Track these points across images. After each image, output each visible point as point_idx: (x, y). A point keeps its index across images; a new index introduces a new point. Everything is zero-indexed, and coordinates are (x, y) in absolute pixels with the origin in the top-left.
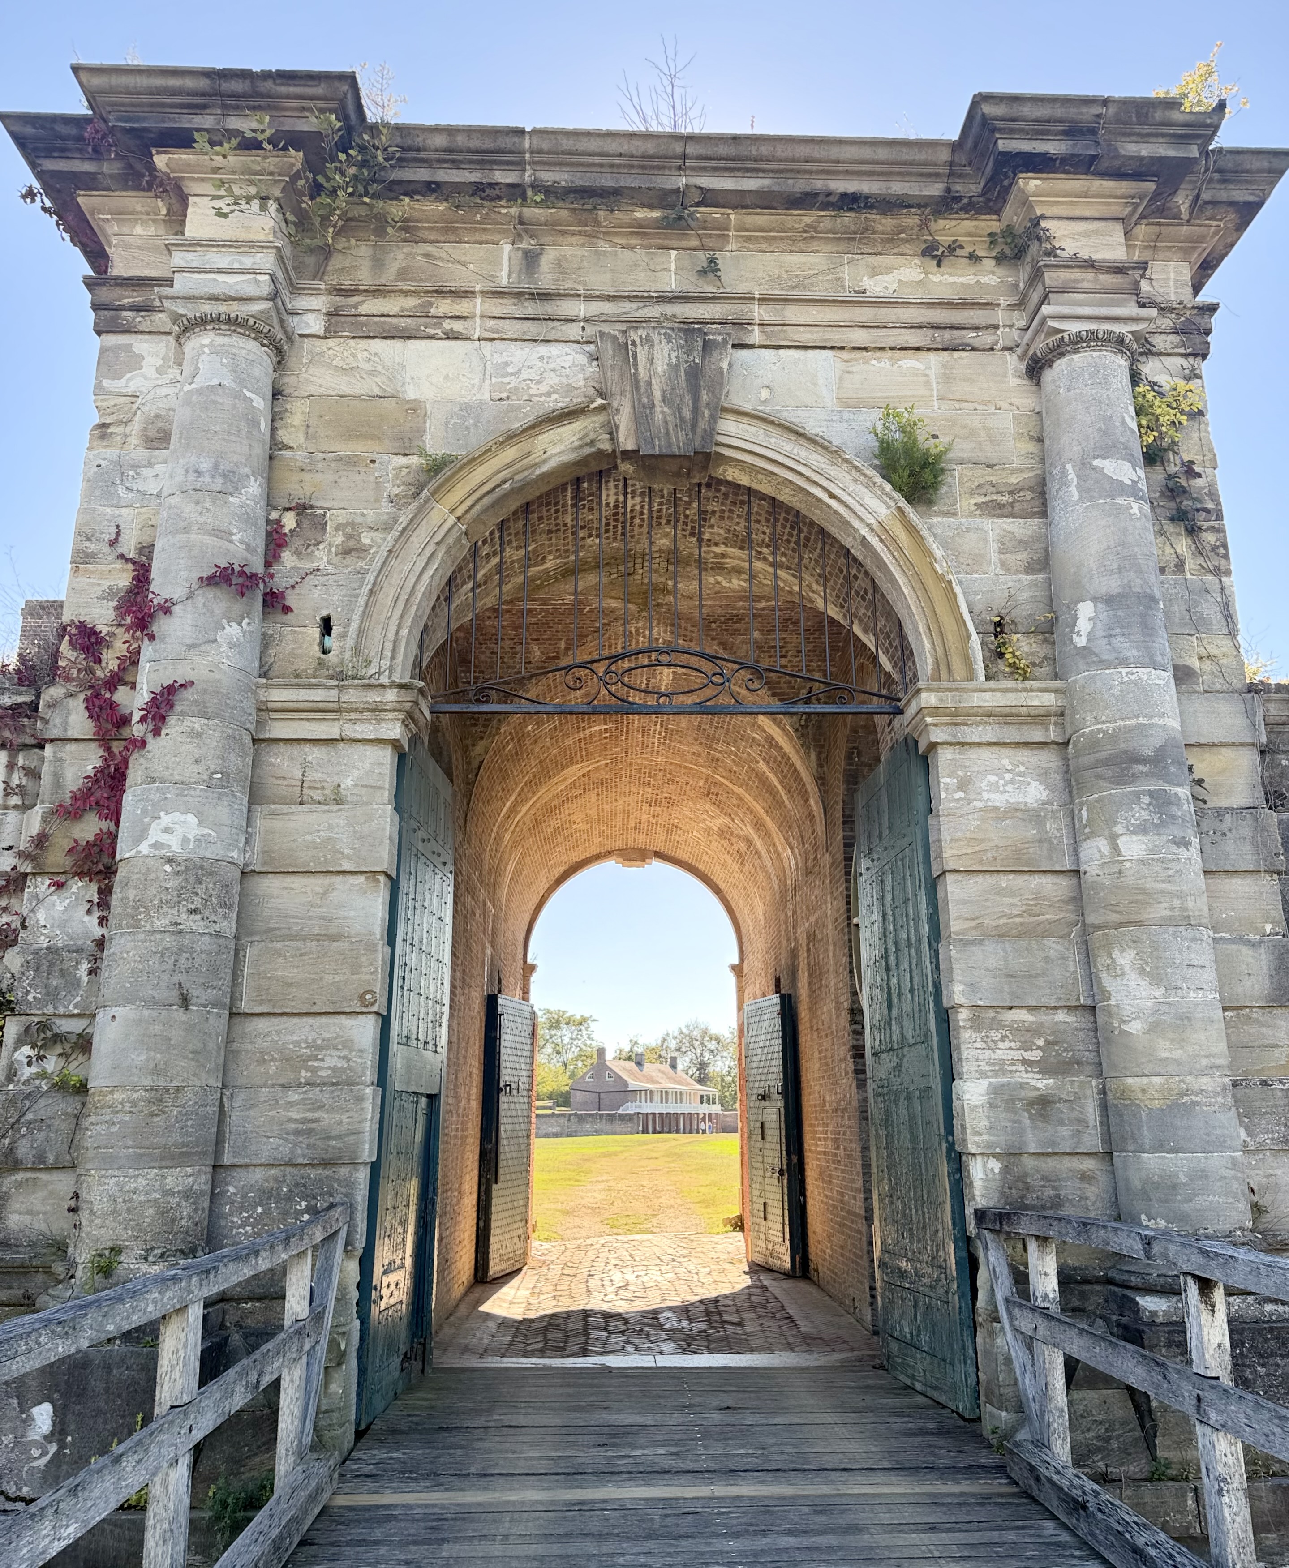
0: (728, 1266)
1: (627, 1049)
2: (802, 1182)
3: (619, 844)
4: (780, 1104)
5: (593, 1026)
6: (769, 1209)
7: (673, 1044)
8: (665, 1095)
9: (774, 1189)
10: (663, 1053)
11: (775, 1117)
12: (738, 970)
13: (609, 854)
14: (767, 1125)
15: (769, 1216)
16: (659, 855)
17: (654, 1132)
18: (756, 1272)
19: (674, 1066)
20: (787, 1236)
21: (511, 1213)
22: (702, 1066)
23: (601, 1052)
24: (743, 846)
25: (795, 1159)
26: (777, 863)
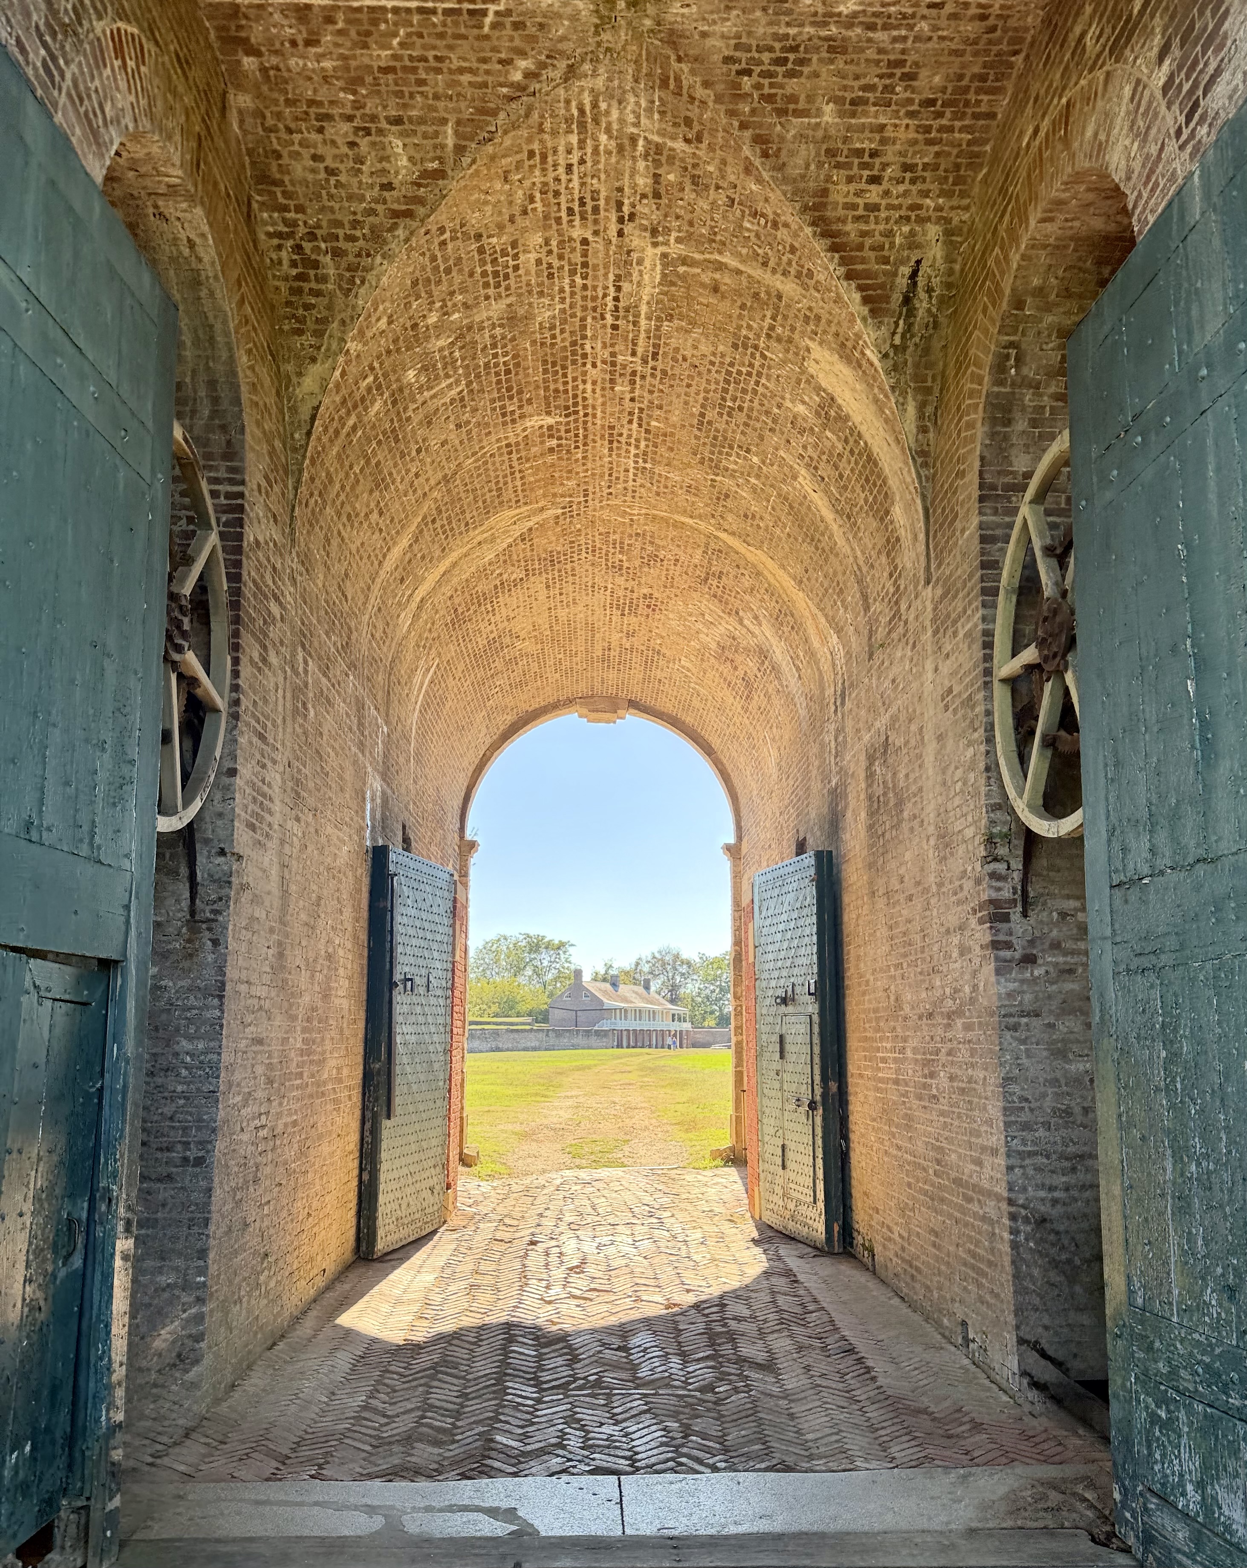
0: (726, 1227)
1: (602, 972)
2: (844, 1120)
3: (582, 688)
4: (813, 1008)
5: (571, 950)
6: (790, 1155)
7: (646, 968)
8: (639, 1013)
9: (799, 1128)
10: (637, 976)
11: (803, 1028)
12: (733, 851)
13: (569, 702)
14: (788, 1039)
15: (788, 1163)
16: (634, 704)
17: (628, 1047)
18: (769, 1240)
19: (647, 988)
20: (821, 1196)
21: (416, 1157)
22: (674, 988)
23: (578, 973)
24: (751, 665)
25: (833, 1086)
26: (807, 672)
